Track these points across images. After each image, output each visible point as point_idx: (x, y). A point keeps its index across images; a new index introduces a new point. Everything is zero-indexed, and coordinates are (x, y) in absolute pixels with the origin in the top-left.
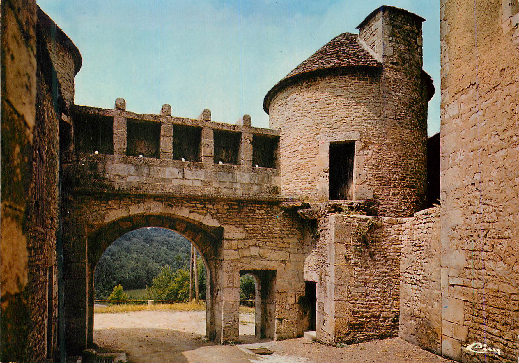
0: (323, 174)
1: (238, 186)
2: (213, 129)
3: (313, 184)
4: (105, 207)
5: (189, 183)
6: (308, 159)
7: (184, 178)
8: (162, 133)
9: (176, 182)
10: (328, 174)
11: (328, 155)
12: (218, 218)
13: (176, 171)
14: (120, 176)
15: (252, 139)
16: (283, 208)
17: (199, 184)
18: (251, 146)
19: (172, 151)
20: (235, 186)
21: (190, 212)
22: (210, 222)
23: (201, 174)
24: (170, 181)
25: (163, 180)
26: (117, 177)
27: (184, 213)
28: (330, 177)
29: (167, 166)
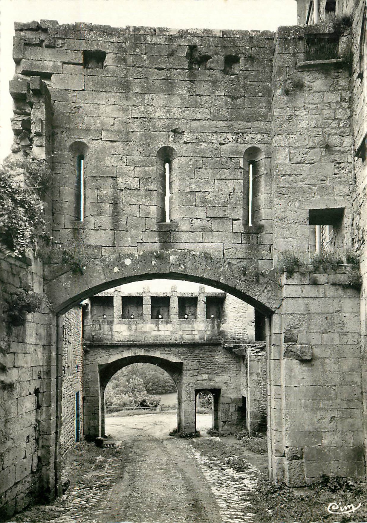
0: (251, 324)
1: (196, 332)
2: (178, 297)
3: (245, 331)
4: (108, 353)
5: (162, 333)
6: (242, 314)
7: (159, 330)
8: (144, 303)
9: (154, 333)
10: (254, 324)
11: (254, 311)
12: (179, 357)
13: (153, 326)
14: (118, 332)
15: (205, 301)
16: (224, 348)
17: (168, 333)
18: (205, 305)
19: (150, 314)
20: (194, 332)
21: (161, 354)
22: (174, 359)
23: (169, 327)
24: (150, 333)
25: (145, 332)
26: (117, 333)
27: (157, 354)
28: (255, 326)
29: (148, 323)
